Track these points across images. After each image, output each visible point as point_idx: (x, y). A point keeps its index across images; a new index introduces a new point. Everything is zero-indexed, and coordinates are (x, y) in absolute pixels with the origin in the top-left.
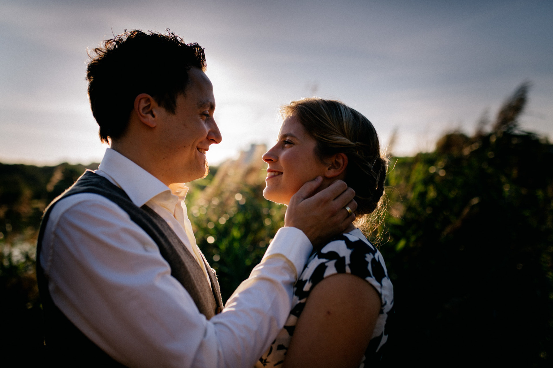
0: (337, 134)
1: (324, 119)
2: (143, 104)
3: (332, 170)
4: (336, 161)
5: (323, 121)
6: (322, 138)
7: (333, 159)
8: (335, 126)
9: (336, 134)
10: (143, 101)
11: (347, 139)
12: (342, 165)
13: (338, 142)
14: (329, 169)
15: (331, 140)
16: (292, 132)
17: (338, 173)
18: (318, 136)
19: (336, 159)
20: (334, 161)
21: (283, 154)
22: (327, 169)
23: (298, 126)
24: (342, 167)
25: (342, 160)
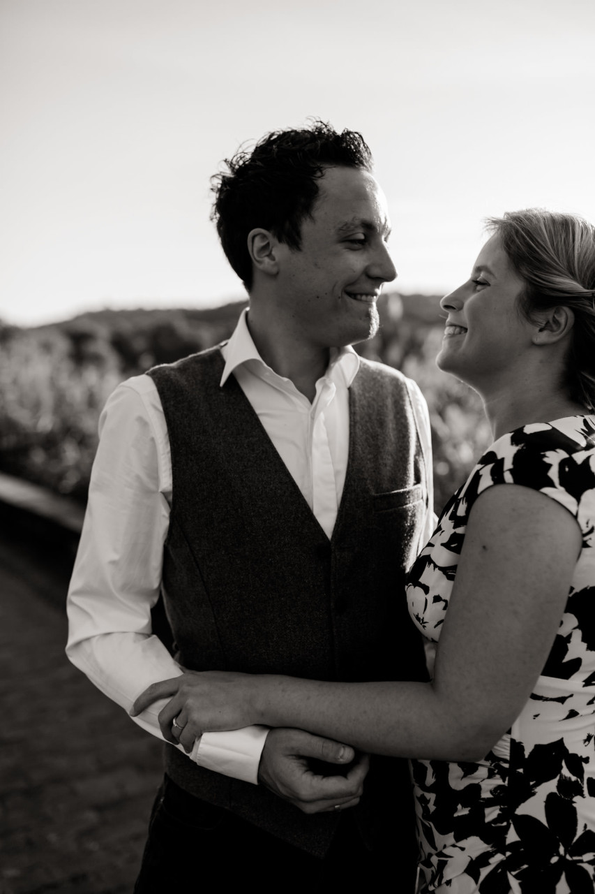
0: (560, 274)
1: (542, 246)
2: (258, 243)
3: (545, 333)
4: (554, 317)
5: (539, 248)
6: (533, 277)
7: (550, 315)
8: (559, 258)
9: (557, 273)
10: (257, 240)
11: (578, 283)
12: (563, 327)
13: (560, 286)
14: (541, 330)
15: (549, 282)
16: (489, 264)
17: (555, 339)
18: (529, 275)
19: (556, 316)
20: (550, 318)
21: (471, 299)
22: (538, 329)
23: (501, 254)
24: (562, 331)
25: (565, 317)
